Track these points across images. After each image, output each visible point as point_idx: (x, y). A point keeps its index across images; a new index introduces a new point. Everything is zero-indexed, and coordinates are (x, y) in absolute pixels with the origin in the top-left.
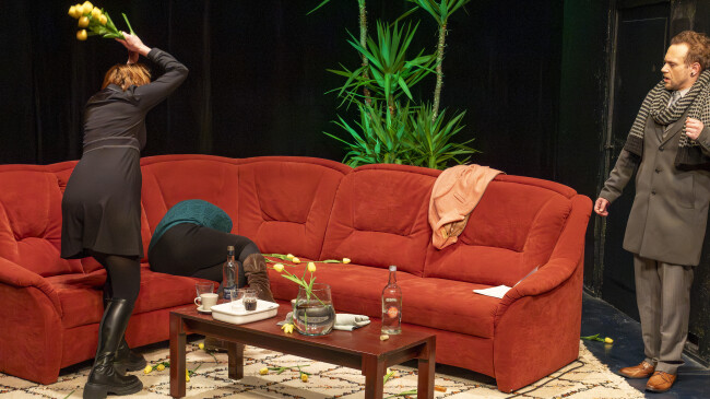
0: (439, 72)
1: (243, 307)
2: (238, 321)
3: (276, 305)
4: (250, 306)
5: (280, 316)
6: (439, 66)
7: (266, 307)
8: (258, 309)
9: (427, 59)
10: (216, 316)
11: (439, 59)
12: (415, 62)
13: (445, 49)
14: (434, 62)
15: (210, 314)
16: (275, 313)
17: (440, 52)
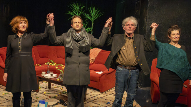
0: (92, 31)
1: (50, 75)
2: (49, 78)
3: (56, 75)
4: (52, 75)
5: (57, 77)
6: (92, 30)
7: (55, 75)
8: (53, 75)
9: (90, 28)
10: (45, 77)
11: (92, 28)
12: (87, 29)
13: (93, 27)
14: (91, 29)
15: (43, 76)
16: (56, 76)
17: (92, 27)
